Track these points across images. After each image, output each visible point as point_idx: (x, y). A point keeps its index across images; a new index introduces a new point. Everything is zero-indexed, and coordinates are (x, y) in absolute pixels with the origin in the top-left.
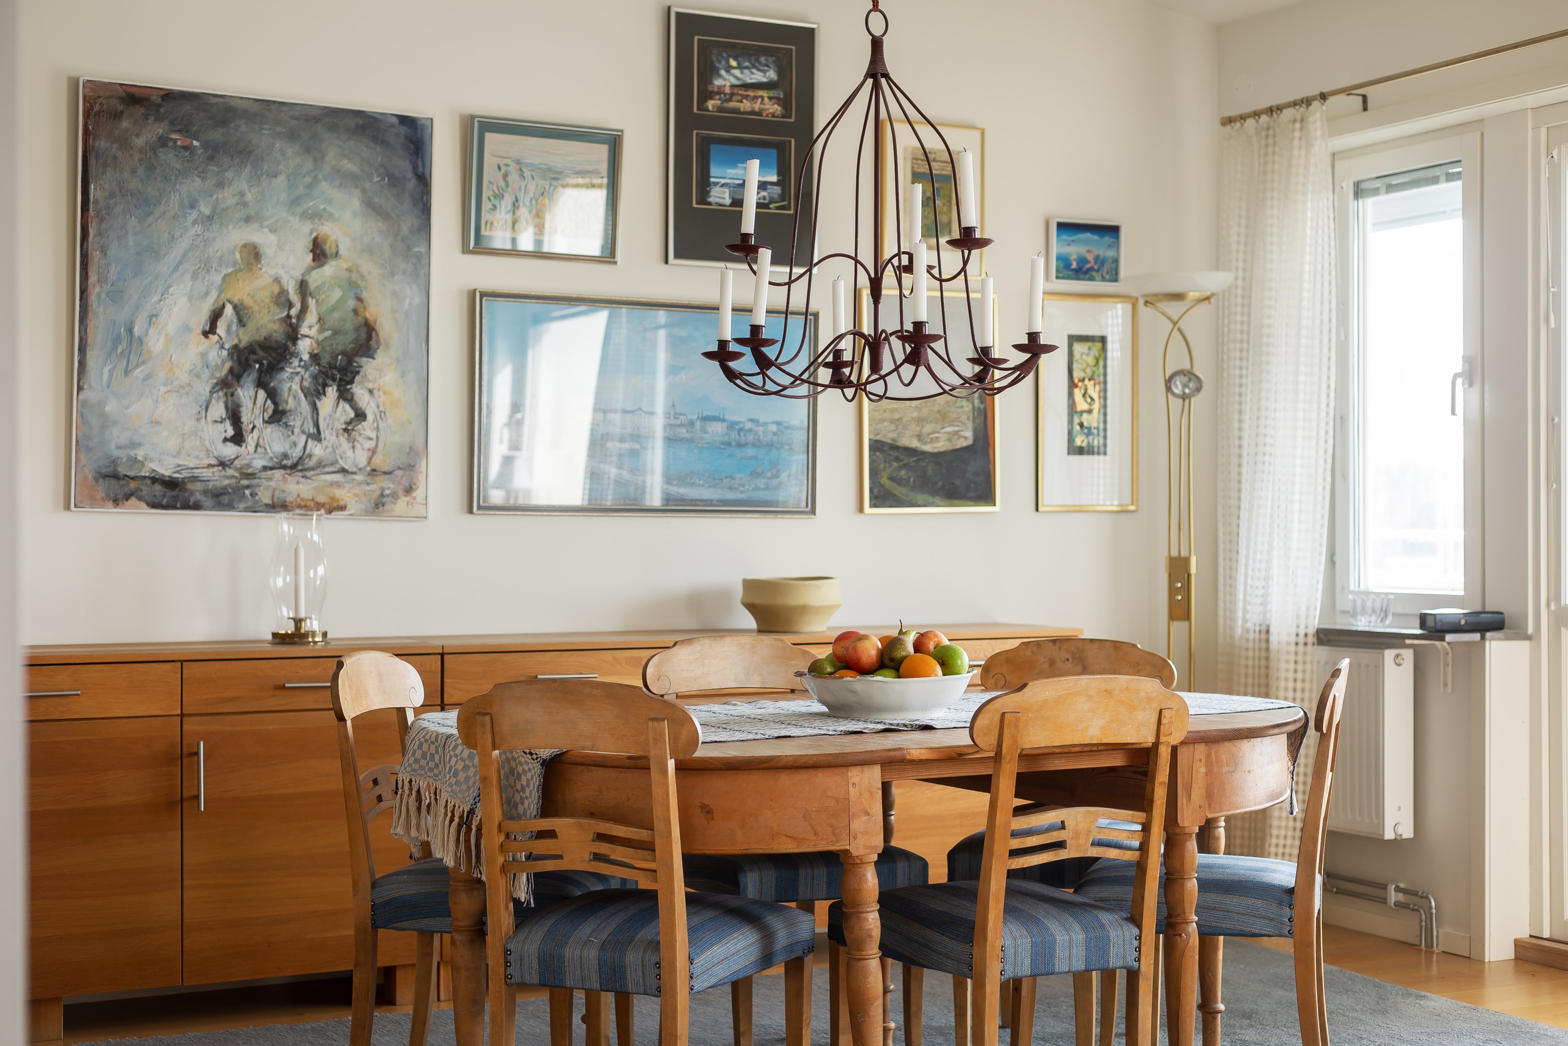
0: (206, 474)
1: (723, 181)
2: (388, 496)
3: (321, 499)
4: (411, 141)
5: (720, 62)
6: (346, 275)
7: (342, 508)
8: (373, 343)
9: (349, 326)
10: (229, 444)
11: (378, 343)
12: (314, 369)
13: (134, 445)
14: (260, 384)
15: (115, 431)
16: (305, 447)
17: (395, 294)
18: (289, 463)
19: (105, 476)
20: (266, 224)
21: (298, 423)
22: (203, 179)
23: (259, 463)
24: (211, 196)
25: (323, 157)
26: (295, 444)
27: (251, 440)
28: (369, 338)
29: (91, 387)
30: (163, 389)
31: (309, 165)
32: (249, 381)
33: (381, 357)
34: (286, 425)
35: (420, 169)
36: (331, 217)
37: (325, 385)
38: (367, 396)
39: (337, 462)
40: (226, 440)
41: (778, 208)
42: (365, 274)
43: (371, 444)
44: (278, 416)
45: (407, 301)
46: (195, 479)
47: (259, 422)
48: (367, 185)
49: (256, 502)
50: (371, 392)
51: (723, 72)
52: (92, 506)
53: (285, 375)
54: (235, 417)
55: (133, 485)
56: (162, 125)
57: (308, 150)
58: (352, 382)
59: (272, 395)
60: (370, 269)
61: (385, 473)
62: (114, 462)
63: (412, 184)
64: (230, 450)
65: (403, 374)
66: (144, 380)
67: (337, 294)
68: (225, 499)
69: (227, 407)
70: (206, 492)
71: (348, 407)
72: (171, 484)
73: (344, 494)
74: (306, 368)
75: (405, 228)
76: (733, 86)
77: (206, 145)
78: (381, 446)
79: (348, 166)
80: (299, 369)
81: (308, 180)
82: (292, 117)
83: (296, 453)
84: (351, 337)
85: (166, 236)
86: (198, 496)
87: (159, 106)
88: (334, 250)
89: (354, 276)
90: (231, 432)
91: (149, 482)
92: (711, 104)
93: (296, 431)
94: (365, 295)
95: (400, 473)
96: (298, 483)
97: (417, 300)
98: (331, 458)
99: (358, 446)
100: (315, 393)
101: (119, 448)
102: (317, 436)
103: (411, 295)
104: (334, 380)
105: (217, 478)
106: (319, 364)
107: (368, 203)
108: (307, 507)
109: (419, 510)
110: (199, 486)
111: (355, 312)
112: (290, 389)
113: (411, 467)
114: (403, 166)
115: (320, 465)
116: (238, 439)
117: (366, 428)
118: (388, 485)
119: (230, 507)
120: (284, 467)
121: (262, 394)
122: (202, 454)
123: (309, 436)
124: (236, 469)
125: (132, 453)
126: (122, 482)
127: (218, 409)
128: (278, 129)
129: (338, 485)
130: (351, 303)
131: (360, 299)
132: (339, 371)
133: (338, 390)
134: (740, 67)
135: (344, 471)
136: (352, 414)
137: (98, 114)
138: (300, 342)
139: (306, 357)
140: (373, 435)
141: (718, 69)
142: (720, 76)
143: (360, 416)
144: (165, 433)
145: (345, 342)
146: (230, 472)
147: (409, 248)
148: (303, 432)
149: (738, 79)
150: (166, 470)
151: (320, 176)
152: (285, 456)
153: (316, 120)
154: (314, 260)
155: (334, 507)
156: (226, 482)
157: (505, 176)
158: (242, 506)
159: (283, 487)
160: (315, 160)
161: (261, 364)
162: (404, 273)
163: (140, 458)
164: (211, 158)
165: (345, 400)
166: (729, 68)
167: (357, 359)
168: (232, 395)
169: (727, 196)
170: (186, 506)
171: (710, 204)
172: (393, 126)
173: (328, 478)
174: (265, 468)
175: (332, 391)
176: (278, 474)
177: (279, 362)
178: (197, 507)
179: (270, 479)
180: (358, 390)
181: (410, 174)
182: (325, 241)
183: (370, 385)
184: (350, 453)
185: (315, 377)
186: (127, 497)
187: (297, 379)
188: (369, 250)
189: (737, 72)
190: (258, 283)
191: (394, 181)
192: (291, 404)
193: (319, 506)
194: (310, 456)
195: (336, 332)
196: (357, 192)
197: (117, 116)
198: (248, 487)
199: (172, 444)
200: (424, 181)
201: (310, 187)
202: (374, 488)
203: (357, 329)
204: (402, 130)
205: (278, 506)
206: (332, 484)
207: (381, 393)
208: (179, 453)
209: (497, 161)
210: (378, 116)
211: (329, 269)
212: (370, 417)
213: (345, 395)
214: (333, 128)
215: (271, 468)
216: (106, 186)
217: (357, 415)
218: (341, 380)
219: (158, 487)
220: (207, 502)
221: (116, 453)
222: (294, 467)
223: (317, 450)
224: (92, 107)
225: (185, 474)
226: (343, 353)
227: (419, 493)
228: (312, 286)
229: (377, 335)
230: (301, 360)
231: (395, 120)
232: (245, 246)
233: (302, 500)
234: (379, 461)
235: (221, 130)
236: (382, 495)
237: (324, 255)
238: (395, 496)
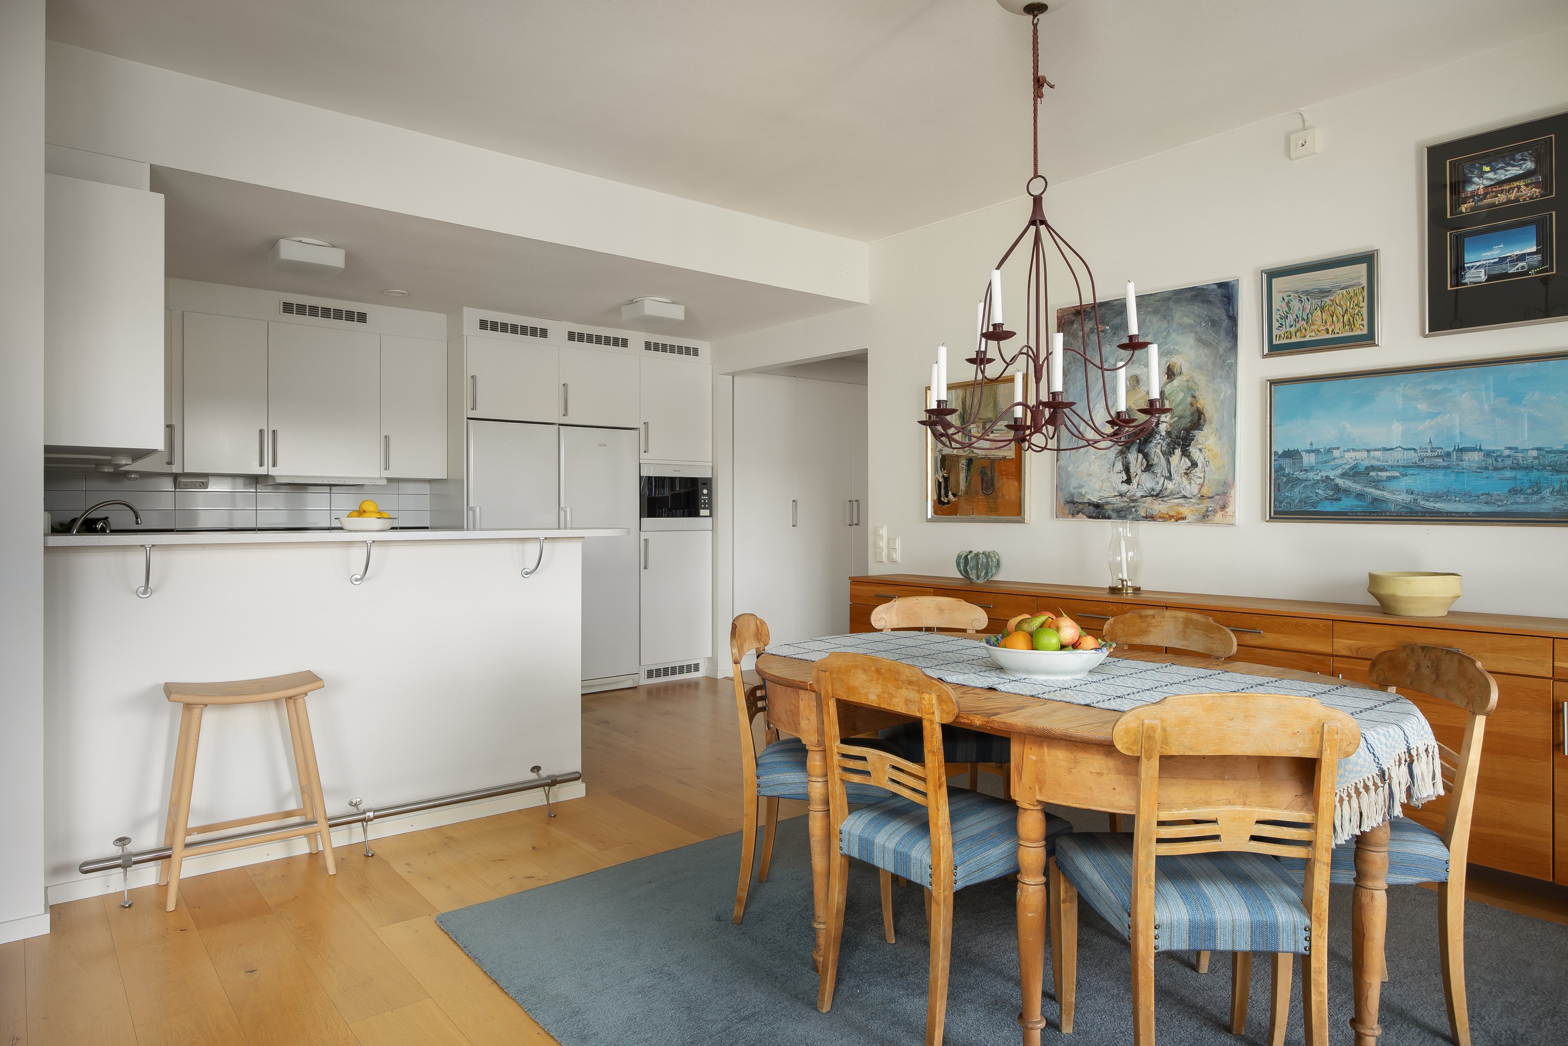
0: (1113, 500)
1: (1478, 264)
2: (1210, 511)
3: (1172, 513)
4: (1225, 297)
5: (1472, 173)
6: (1186, 383)
7: (1184, 518)
8: (1202, 421)
9: (1188, 413)
10: (1124, 484)
11: (1205, 421)
12: (1168, 440)
13: (1081, 487)
14: (1140, 451)
15: (1072, 480)
16: (1163, 484)
17: (1215, 391)
18: (1155, 493)
19: (1068, 502)
20: (1142, 363)
21: (1159, 471)
22: (1111, 346)
23: (1139, 494)
24: (1115, 354)
25: (1173, 319)
26: (1158, 483)
27: (1135, 481)
28: (1200, 418)
29: (1062, 458)
30: (1093, 457)
31: (1165, 325)
32: (1134, 449)
33: (1207, 429)
34: (1153, 472)
35: (1231, 312)
36: (1177, 352)
37: (1174, 449)
38: (1198, 453)
39: (1181, 492)
40: (1123, 482)
41: (1537, 273)
42: (1197, 381)
43: (1201, 481)
44: (1149, 468)
45: (1223, 394)
46: (1108, 503)
47: (1139, 472)
48: (1198, 329)
49: (1138, 515)
50: (1200, 450)
51: (1476, 180)
52: (1063, 517)
53: (1152, 445)
54: (1127, 470)
55: (1080, 507)
56: (1092, 322)
57: (1164, 317)
58: (1189, 445)
59: (1146, 456)
60: (1200, 379)
61: (1209, 498)
62: (1072, 495)
63: (1226, 322)
64: (1125, 488)
65: (1220, 438)
66: (1084, 453)
67: (1181, 395)
68: (1123, 514)
69: (1123, 465)
70: (1113, 510)
71: (1187, 460)
72: (1097, 506)
73: (1184, 511)
74: (1163, 440)
75: (1221, 350)
76: (1486, 187)
77: (1112, 328)
78: (1206, 481)
79: (1187, 320)
80: (1160, 441)
81: (1164, 334)
82: (1155, 301)
83: (1159, 488)
84: (1188, 420)
85: (1094, 378)
86: (1110, 512)
87: (1090, 313)
88: (1179, 371)
89: (1190, 384)
90: (1125, 478)
91: (1087, 505)
92: (1463, 208)
93: (1158, 475)
94: (1197, 394)
95: (1218, 497)
96: (1159, 504)
97: (1229, 392)
98: (1178, 490)
99: (1193, 482)
100: (1168, 454)
101: (1074, 488)
102: (1170, 478)
103: (1225, 389)
104: (1179, 445)
105: (1119, 503)
106: (1170, 437)
107: (1200, 340)
108: (1166, 518)
109: (1228, 520)
110: (1109, 507)
111: (1192, 405)
112: (1155, 452)
113: (1225, 493)
114: (1220, 313)
115: (1172, 494)
116: (1128, 481)
117: (1198, 472)
118: (1210, 504)
119: (1124, 517)
120: (1152, 496)
121: (1140, 456)
122: (1111, 490)
123: (1166, 478)
124: (1128, 498)
125: (1080, 491)
126: (1076, 505)
127: (1119, 466)
128: (1148, 310)
129: (1181, 505)
130: (1189, 399)
131: (1194, 397)
132: (1182, 440)
133: (1182, 451)
134: (1493, 170)
135: (1185, 497)
136: (1189, 464)
137: (1063, 324)
138: (1160, 426)
139: (1164, 433)
140: (1202, 475)
141: (1471, 178)
142: (1474, 183)
143: (1194, 465)
144: (1094, 480)
145: (1186, 422)
146: (1125, 499)
147: (1224, 361)
148: (1162, 476)
149: (1491, 179)
150: (1094, 499)
151: (1171, 330)
152: (1153, 490)
153: (1169, 299)
154: (1168, 379)
155: (1180, 518)
156: (1123, 504)
157: (1288, 303)
158: (1131, 517)
159: (1152, 507)
160: (1169, 321)
161: (1140, 440)
162: (1220, 377)
163: (1083, 493)
164: (1115, 334)
165: (1185, 456)
166: (1481, 175)
167: (1192, 432)
168: (1126, 458)
169: (1482, 274)
170: (1104, 517)
171: (1465, 284)
172: (1214, 290)
173: (1176, 501)
174: (1142, 497)
175: (1178, 452)
176: (1149, 499)
177: (1149, 438)
178: (1109, 518)
179: (1145, 503)
180: (1193, 450)
181: (1224, 317)
182: (1174, 366)
183: (1200, 447)
184: (1188, 487)
185: (1168, 445)
186: (1078, 513)
187: (1159, 446)
188: (1200, 367)
189: (1491, 175)
190: (1139, 396)
191: (1214, 323)
192: (1156, 461)
193: (1171, 517)
194: (1166, 489)
195: (1180, 418)
196: (1192, 335)
197: (1072, 323)
198: (1134, 507)
199: (1097, 485)
200: (1233, 319)
201: (1165, 337)
202: (1203, 507)
203: (1192, 414)
204: (1220, 291)
205: (1150, 518)
206: (1178, 505)
207: (1206, 450)
208: (1101, 490)
209: (1281, 295)
210: (1205, 287)
211: (1176, 382)
212: (1200, 465)
213: (1185, 453)
214: (1178, 301)
215: (1145, 497)
216: (1067, 359)
217: (1192, 465)
218: (1183, 445)
219: (1091, 508)
220: (1114, 515)
221: (1073, 491)
222: (1157, 495)
223: (1170, 485)
224: (1061, 322)
225: (1104, 501)
226: (1184, 429)
227: (1229, 510)
228: (1167, 393)
229: (1204, 416)
230: (1161, 435)
231: (1215, 287)
232: (1132, 377)
233: (1162, 514)
234: (1205, 491)
235: (1119, 318)
236: (1207, 511)
237: (1174, 374)
238: (1215, 511)
